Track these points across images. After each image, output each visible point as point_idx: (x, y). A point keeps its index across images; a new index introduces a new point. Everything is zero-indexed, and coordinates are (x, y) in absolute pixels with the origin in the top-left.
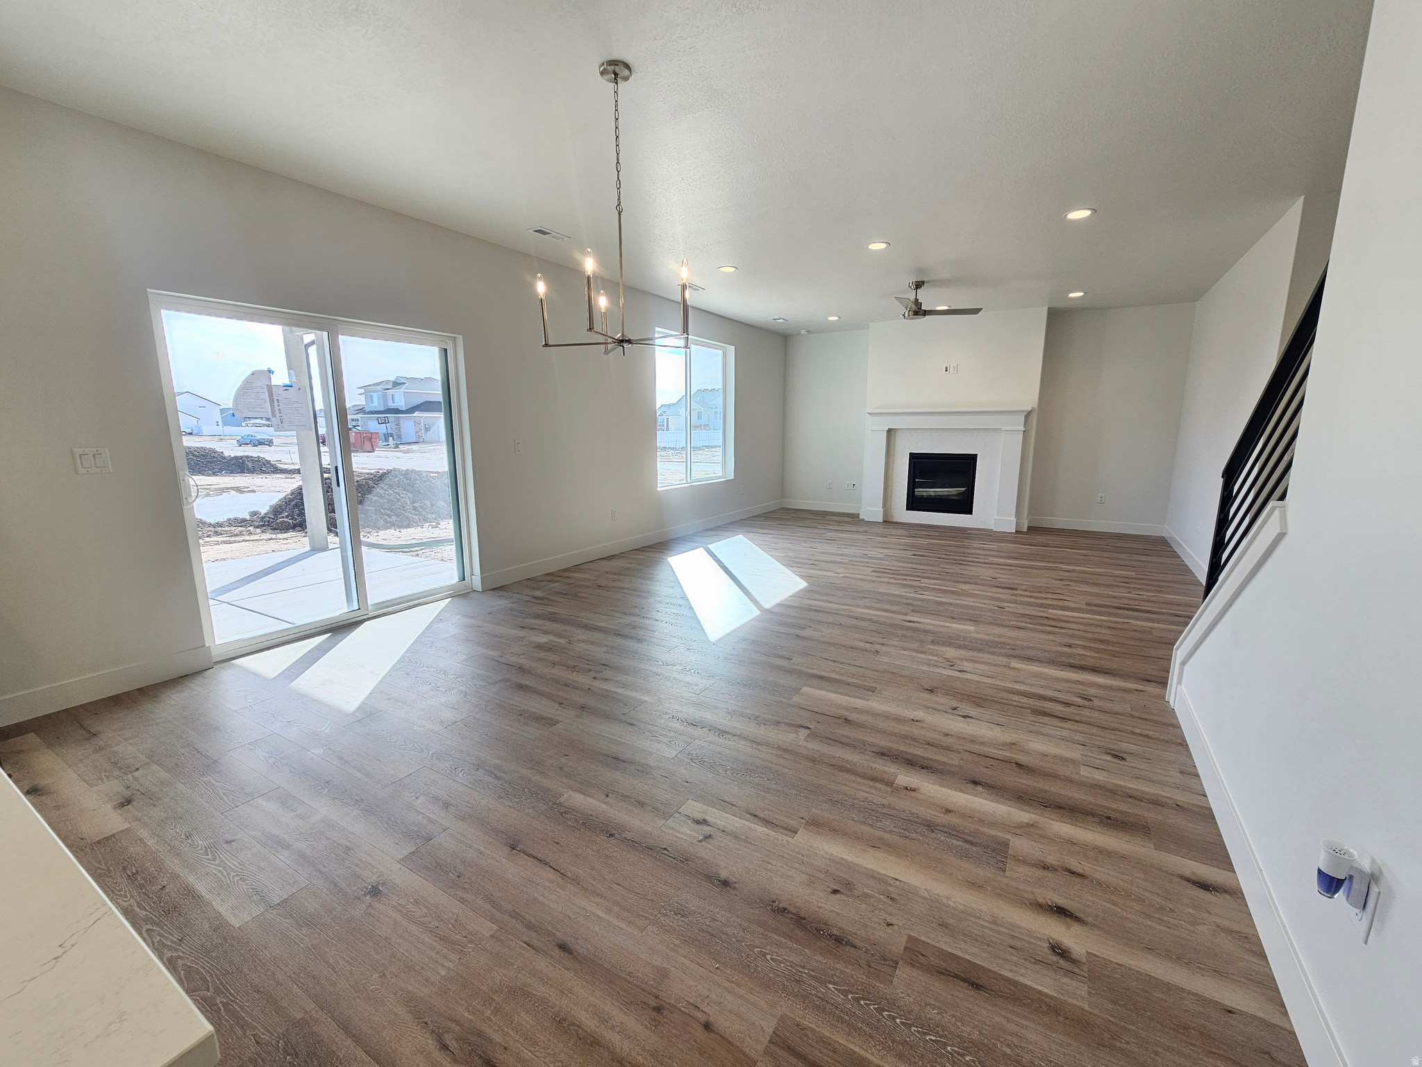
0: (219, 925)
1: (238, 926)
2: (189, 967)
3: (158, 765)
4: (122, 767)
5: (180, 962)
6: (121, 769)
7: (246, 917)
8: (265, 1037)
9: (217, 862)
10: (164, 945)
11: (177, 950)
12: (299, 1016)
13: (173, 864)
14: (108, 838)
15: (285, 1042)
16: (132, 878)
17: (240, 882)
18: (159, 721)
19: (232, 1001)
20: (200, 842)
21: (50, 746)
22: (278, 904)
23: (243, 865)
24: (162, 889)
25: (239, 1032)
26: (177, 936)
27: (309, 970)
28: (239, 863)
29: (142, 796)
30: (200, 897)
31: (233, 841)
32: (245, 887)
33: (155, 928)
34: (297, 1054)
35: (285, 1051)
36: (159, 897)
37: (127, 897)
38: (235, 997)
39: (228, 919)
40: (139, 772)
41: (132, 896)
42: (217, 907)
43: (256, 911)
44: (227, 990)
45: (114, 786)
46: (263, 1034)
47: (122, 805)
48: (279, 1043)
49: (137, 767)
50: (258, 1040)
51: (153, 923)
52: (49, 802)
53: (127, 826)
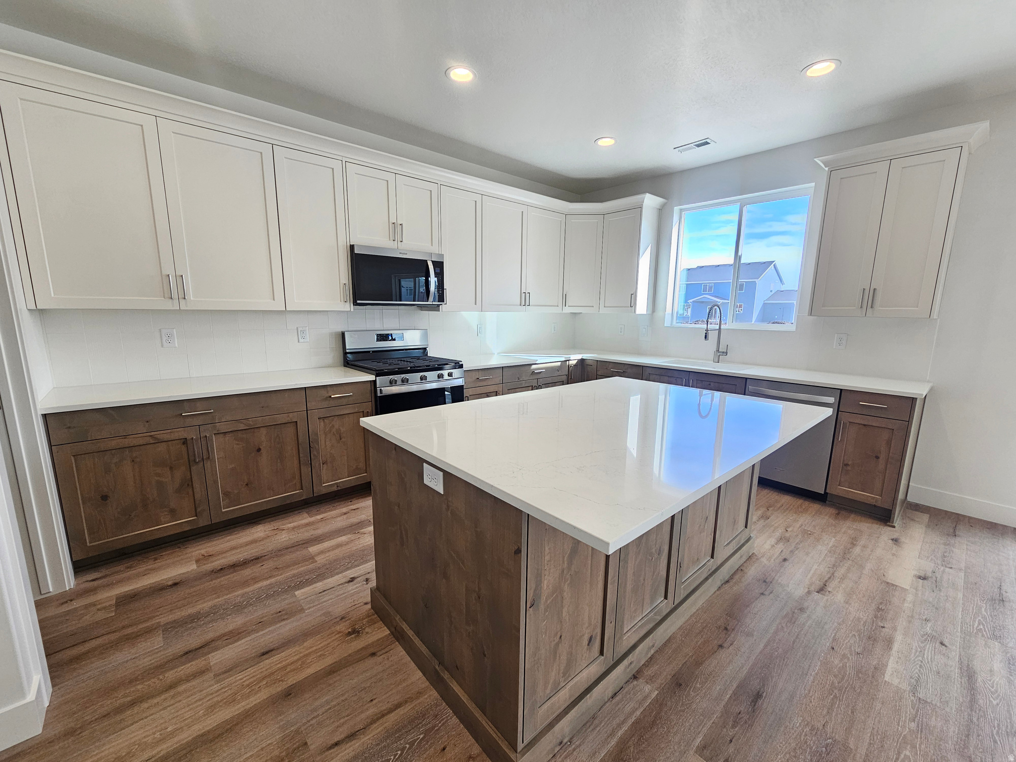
0: (879, 669)
1: (887, 680)
2: (846, 666)
3: (965, 575)
4: (945, 561)
5: (846, 660)
6: (943, 561)
7: (896, 681)
8: (829, 729)
9: (922, 645)
10: (850, 647)
11: (851, 655)
12: (852, 746)
13: (902, 623)
14: (893, 585)
15: (832, 743)
16: (879, 609)
17: (918, 666)
18: (1001, 553)
19: (840, 700)
20: (928, 628)
21: (928, 526)
22: (920, 698)
23: (932, 662)
24: (882, 627)
25: (825, 712)
26: (859, 650)
27: (885, 739)
28: (931, 658)
29: (934, 582)
30: (891, 649)
31: (946, 646)
32: (917, 670)
33: (857, 637)
34: (828, 754)
35: (827, 745)
36: (876, 629)
37: (865, 614)
38: (842, 700)
39: (887, 672)
40: (951, 570)
41: (868, 616)
42: (891, 661)
43: (905, 686)
44: (844, 693)
45: (928, 567)
46: (830, 727)
47: (920, 577)
48: (830, 739)
49: (952, 566)
50: (825, 725)
51: (859, 635)
52: (894, 549)
53: (908, 588)
